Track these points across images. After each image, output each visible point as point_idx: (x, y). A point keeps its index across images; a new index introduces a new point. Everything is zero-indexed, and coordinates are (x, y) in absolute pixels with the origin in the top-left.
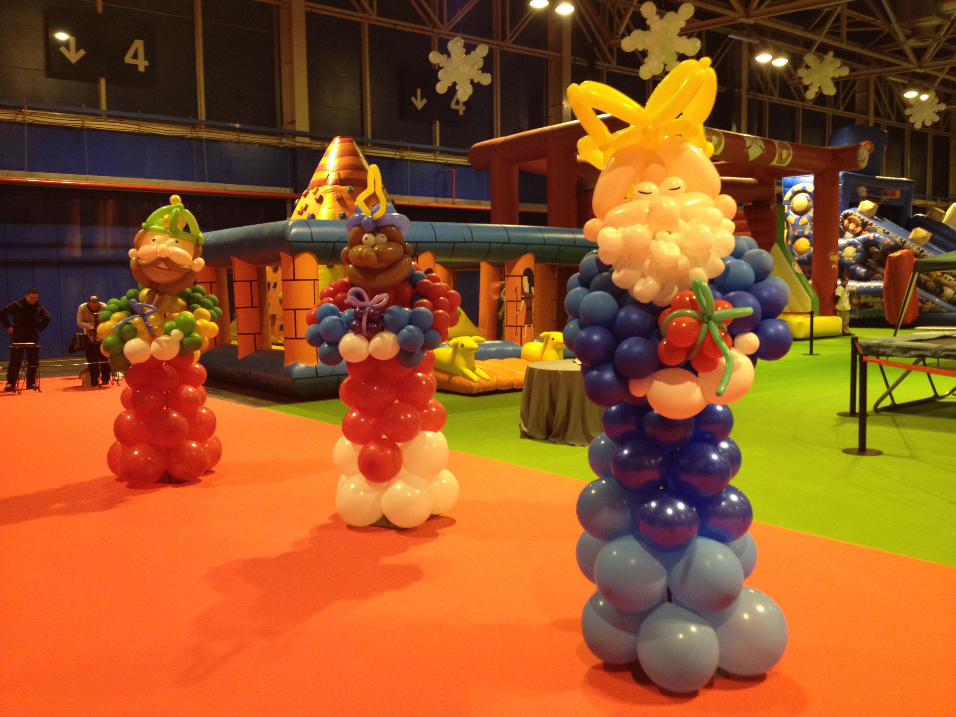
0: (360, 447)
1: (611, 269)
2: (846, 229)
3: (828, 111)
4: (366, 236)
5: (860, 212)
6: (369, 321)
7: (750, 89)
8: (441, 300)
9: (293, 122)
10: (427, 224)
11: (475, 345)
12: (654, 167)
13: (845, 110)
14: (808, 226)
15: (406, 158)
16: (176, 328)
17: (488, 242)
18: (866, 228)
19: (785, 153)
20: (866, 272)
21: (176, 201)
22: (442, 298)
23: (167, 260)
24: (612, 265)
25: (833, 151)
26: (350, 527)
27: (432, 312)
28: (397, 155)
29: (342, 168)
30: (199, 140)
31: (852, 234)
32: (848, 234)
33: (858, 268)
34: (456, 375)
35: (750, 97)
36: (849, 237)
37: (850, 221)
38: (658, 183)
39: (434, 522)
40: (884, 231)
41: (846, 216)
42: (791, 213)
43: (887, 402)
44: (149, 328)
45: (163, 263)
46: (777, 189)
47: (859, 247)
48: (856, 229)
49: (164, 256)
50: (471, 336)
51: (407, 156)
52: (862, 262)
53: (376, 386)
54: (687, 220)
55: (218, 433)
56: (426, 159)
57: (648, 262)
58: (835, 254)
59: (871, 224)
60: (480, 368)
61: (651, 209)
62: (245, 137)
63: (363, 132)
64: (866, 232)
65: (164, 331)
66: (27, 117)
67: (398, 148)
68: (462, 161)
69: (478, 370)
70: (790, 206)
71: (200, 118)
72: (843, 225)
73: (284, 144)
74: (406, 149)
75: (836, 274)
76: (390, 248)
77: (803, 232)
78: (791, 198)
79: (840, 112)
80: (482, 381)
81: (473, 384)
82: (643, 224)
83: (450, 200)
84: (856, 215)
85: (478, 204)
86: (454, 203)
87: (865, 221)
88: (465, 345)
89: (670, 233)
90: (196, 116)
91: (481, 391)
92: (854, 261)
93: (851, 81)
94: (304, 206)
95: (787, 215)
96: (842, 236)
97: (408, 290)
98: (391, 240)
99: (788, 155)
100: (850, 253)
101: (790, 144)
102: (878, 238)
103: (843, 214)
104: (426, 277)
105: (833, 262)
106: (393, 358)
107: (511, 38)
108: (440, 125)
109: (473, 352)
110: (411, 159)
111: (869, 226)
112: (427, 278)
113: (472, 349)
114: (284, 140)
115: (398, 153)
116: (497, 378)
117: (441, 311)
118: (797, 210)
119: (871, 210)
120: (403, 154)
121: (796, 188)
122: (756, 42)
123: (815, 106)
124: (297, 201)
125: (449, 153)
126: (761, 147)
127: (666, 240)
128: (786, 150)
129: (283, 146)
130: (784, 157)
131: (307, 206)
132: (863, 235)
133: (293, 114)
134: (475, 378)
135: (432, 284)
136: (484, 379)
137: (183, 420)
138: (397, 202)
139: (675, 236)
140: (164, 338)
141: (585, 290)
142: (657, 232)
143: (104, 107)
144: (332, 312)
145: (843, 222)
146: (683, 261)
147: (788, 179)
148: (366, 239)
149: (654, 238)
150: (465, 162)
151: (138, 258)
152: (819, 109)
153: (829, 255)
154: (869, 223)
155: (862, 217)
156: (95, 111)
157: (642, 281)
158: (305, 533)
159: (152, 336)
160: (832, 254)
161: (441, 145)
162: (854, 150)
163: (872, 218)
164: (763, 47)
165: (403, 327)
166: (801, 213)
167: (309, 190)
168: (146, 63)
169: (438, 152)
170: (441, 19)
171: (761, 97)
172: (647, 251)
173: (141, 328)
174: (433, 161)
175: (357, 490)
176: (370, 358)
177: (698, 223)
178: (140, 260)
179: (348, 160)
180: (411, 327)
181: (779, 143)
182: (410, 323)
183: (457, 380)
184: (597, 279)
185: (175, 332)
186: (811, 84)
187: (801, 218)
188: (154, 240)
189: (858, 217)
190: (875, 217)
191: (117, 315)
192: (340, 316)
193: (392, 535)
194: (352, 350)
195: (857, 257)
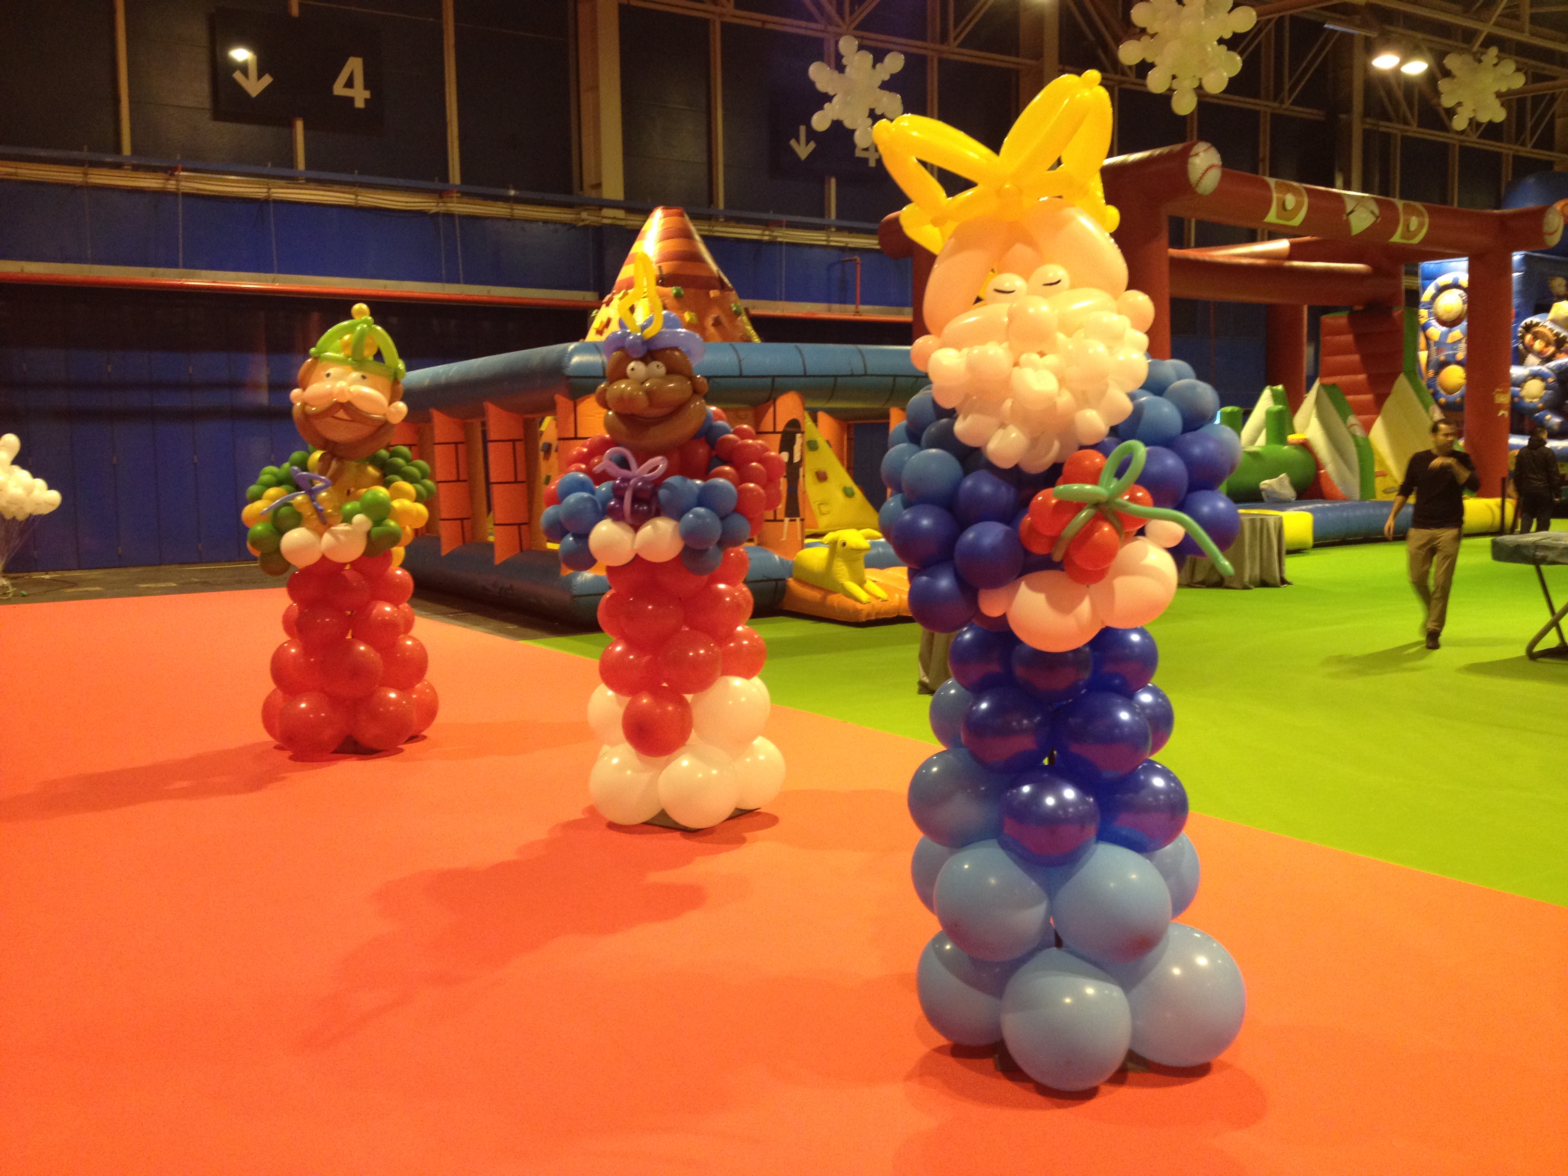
0: (627, 700)
1: (955, 415)
2: (1529, 349)
3: (1507, 149)
4: (632, 365)
5: (1554, 321)
6: (635, 500)
7: (1367, 113)
8: (755, 468)
9: (598, 186)
10: (792, 346)
11: (865, 544)
12: (1019, 249)
13: (1535, 146)
14: (1463, 345)
15: (780, 239)
16: (360, 513)
17: (891, 376)
18: (1563, 349)
19: (1414, 222)
20: (1561, 424)
21: (361, 313)
22: (754, 464)
23: (347, 406)
24: (957, 409)
25: (1502, 218)
26: (612, 826)
27: (736, 485)
28: (766, 235)
29: (666, 257)
30: (449, 216)
31: (1541, 358)
32: (1532, 359)
33: (1548, 417)
34: (834, 593)
35: (1367, 126)
36: (1533, 363)
37: (1536, 337)
38: (1026, 275)
39: (744, 821)
41: (1528, 328)
42: (1434, 322)
43: (1551, 640)
44: (320, 513)
45: (342, 411)
46: (1406, 282)
47: (1550, 380)
48: (1546, 350)
49: (343, 400)
50: (859, 529)
51: (781, 237)
52: (1555, 407)
53: (650, 604)
54: (1069, 334)
55: (430, 676)
56: (811, 240)
57: (1008, 403)
58: (1504, 392)
60: (874, 581)
61: (1011, 316)
62: (522, 211)
63: (711, 199)
64: (1562, 355)
65: (341, 518)
66: (182, 183)
67: (766, 224)
68: (871, 243)
69: (870, 585)
70: (1432, 310)
71: (451, 182)
72: (1523, 343)
73: (583, 220)
74: (779, 224)
75: (1506, 425)
76: (671, 383)
77: (1455, 355)
78: (1434, 298)
79: (1527, 151)
80: (874, 602)
81: (859, 606)
82: (1000, 343)
83: (851, 307)
84: (1546, 327)
85: (898, 314)
86: (857, 312)
87: (1562, 336)
88: (848, 544)
89: (1042, 354)
90: (445, 178)
91: (873, 618)
92: (1540, 405)
93: (1548, 97)
94: (605, 320)
95: (1425, 327)
96: (1520, 360)
97: (702, 451)
98: (671, 371)
99: (1421, 226)
100: (1534, 390)
101: (1425, 207)
103: (1523, 324)
104: (732, 430)
105: (1500, 406)
106: (674, 560)
107: (955, 39)
108: (838, 185)
109: (863, 554)
110: (789, 240)
111: (1567, 345)
112: (734, 433)
113: (859, 550)
114: (584, 215)
115: (767, 233)
116: (900, 597)
117: (752, 485)
118: (1445, 317)
120: (775, 234)
121: (1442, 281)
122: (1373, 35)
123: (1482, 141)
124: (595, 312)
125: (851, 231)
126: (1372, 212)
127: (1035, 367)
128: (1418, 216)
129: (581, 224)
130: (1413, 226)
131: (609, 321)
132: (1558, 359)
133: (599, 174)
134: (863, 596)
135: (740, 442)
136: (878, 598)
137: (374, 655)
138: (753, 312)
139: (1051, 359)
140: (342, 527)
141: (914, 447)
142: (1022, 353)
143: (301, 165)
144: (581, 486)
145: (1523, 337)
146: (1065, 399)
147: (1429, 265)
148: (633, 369)
149: (1016, 364)
150: (875, 245)
151: (304, 404)
152: (1490, 145)
153: (1493, 393)
155: (1557, 330)
156: (286, 172)
157: (1001, 432)
158: (539, 833)
159: (323, 522)
160: (1498, 392)
161: (838, 217)
162: (1538, 215)
164: (1386, 42)
165: (687, 510)
166: (1450, 324)
167: (614, 294)
168: (367, 94)
169: (833, 229)
170: (840, 12)
171: (1384, 126)
172: (1006, 386)
173: (307, 511)
174: (824, 243)
175: (621, 767)
176: (637, 559)
177: (1086, 337)
178: (307, 407)
179: (675, 245)
180: (701, 510)
181: (1405, 206)
182: (700, 505)
183: (835, 599)
184: (932, 429)
185: (359, 518)
186: (1459, 104)
187: (1450, 332)
188: (328, 375)
189: (1550, 329)
191: (272, 491)
192: (593, 492)
193: (675, 840)
194: (609, 546)
195: (1546, 398)
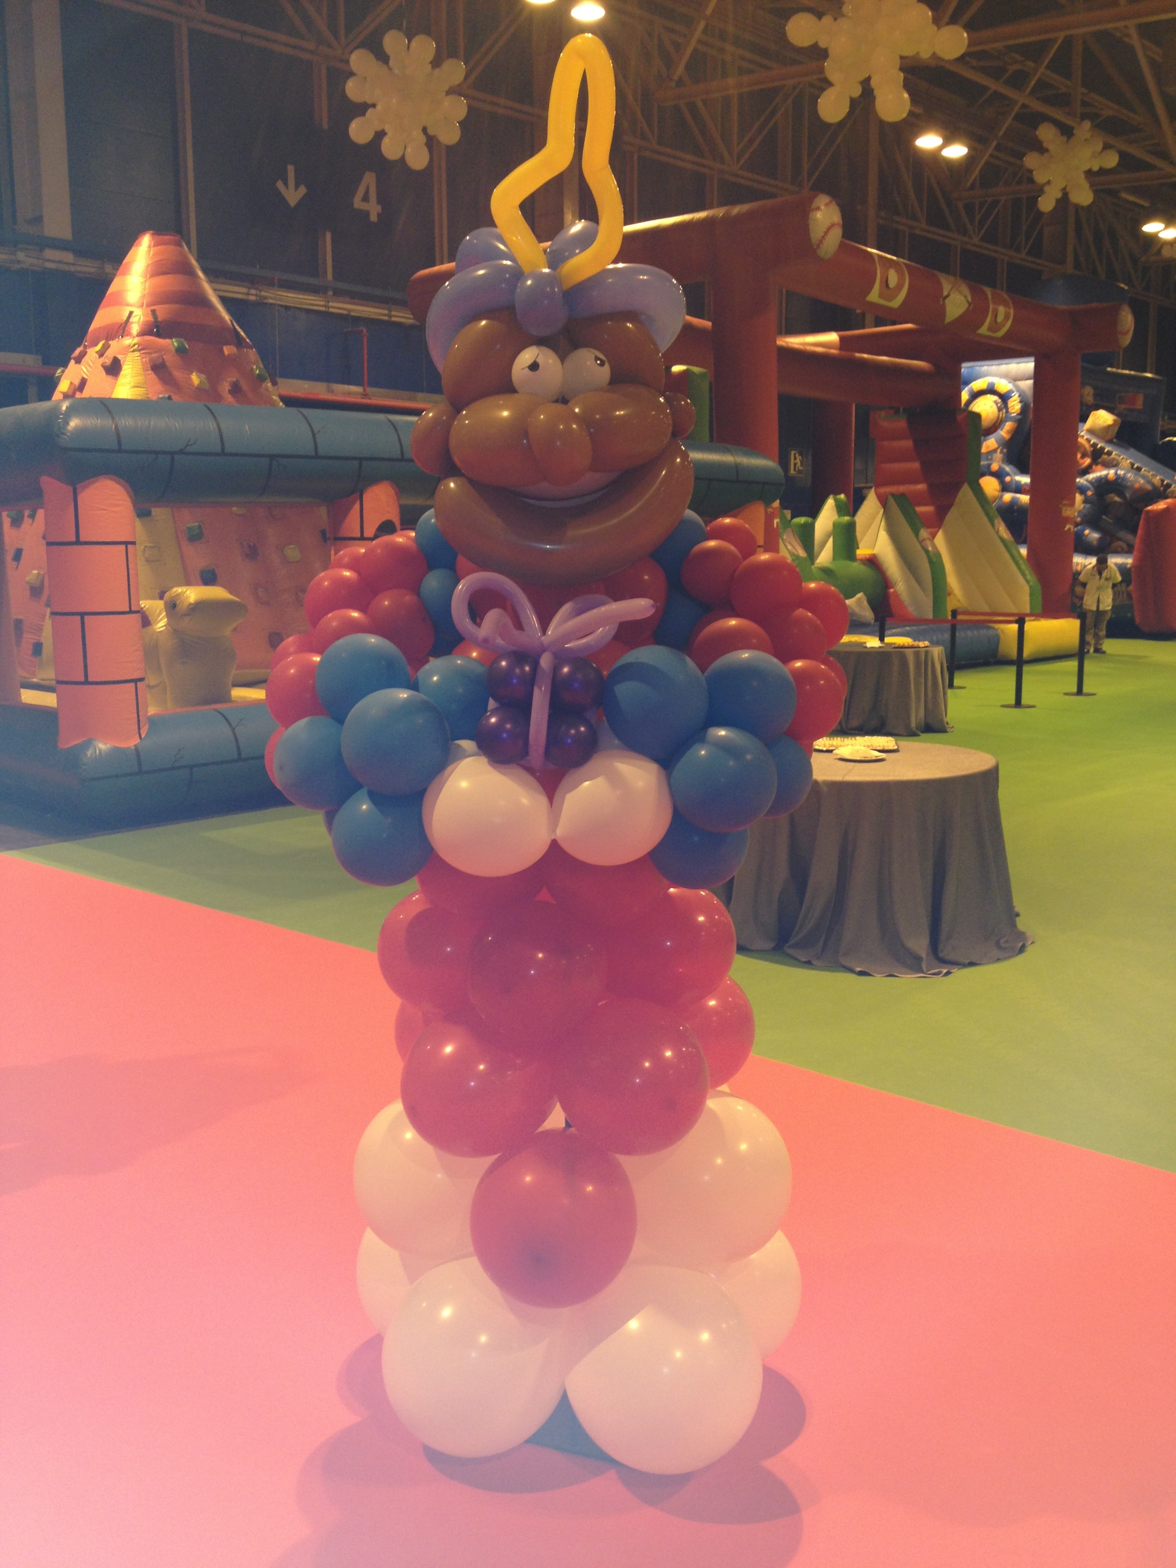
5: (1091, 431)
9: (38, 219)
14: (998, 456)
15: (271, 301)
18: (1100, 460)
20: (1100, 539)
25: (1071, 313)
28: (252, 295)
29: (162, 298)
33: (1087, 532)
40: (1132, 465)
47: (1089, 493)
48: (1081, 461)
51: (271, 298)
52: (1094, 521)
56: (312, 305)
59: (1109, 453)
64: (1099, 467)
68: (379, 312)
74: (270, 283)
75: (1070, 543)
77: (989, 466)
78: (970, 403)
83: (360, 389)
84: (1084, 437)
85: (411, 399)
86: (366, 397)
87: (1099, 446)
92: (1080, 520)
94: (76, 382)
99: (1006, 317)
101: (1010, 297)
102: (1124, 478)
108: (334, 241)
110: (279, 303)
111: (1105, 457)
115: (253, 291)
119: (1109, 426)
120: (263, 293)
121: (979, 384)
124: (60, 370)
125: (354, 296)
130: (1000, 318)
131: (86, 381)
132: (1094, 472)
133: (38, 206)
150: (385, 315)
154: (1106, 450)
155: (1094, 440)
161: (336, 278)
162: (1112, 316)
163: (1110, 442)
164: (930, 121)
166: (986, 431)
167: (86, 347)
169: (331, 293)
174: (323, 309)
179: (171, 282)
181: (994, 294)
186: (1049, 183)
189: (1087, 439)
190: (1115, 440)
195: (1087, 512)
